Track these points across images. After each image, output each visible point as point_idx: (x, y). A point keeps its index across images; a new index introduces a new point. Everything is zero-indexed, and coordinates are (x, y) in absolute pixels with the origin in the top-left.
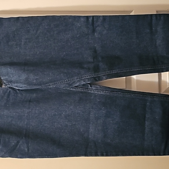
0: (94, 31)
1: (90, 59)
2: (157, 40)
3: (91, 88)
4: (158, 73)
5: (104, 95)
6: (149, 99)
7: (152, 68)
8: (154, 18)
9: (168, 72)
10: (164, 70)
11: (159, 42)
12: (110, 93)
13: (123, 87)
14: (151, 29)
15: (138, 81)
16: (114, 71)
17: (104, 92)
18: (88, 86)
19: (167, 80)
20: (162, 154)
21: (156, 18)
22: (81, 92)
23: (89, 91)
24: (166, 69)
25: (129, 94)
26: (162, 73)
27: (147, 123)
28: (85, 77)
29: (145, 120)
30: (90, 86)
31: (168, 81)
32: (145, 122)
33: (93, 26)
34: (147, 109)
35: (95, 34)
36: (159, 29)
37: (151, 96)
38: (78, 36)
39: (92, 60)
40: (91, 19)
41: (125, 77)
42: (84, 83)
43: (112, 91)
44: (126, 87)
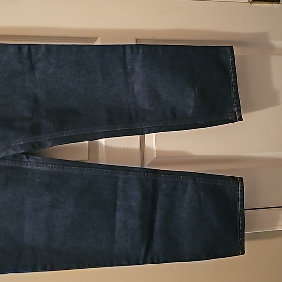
0: (32, 68)
1: (27, 114)
2: (135, 85)
3: (27, 160)
4: (138, 136)
5: (48, 171)
6: (122, 176)
7: (126, 128)
8: (128, 50)
9: (154, 134)
10: (145, 131)
11: (137, 88)
12: (58, 168)
13: (83, 157)
14: (125, 67)
15: (108, 149)
16: (65, 132)
17: (49, 167)
18: (23, 158)
19: (153, 145)
20: (141, 262)
21: (132, 51)
22: (11, 168)
23: (24, 165)
24: (148, 129)
25: (90, 170)
26: (146, 135)
27: (119, 215)
28: (16, 142)
29: (115, 210)
30: (25, 158)
31: (154, 147)
32: (116, 213)
33: (31, 61)
34: (118, 192)
35: (35, 73)
36: (138, 68)
37: (124, 172)
38: (5, 76)
39: (30, 115)
40: (25, 50)
41: (87, 142)
42: (14, 152)
43: (61, 165)
44: (89, 158)
